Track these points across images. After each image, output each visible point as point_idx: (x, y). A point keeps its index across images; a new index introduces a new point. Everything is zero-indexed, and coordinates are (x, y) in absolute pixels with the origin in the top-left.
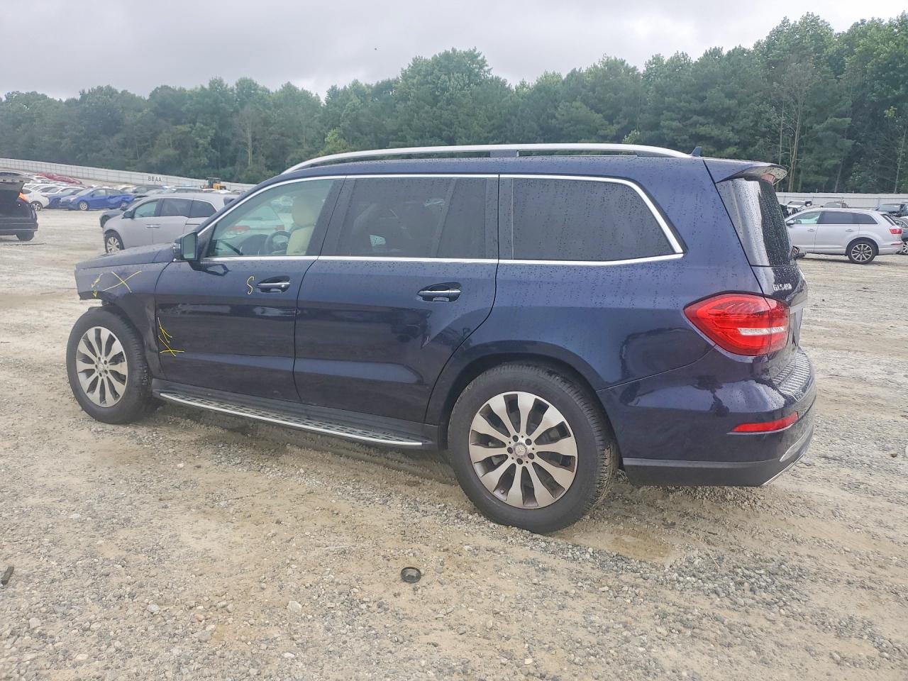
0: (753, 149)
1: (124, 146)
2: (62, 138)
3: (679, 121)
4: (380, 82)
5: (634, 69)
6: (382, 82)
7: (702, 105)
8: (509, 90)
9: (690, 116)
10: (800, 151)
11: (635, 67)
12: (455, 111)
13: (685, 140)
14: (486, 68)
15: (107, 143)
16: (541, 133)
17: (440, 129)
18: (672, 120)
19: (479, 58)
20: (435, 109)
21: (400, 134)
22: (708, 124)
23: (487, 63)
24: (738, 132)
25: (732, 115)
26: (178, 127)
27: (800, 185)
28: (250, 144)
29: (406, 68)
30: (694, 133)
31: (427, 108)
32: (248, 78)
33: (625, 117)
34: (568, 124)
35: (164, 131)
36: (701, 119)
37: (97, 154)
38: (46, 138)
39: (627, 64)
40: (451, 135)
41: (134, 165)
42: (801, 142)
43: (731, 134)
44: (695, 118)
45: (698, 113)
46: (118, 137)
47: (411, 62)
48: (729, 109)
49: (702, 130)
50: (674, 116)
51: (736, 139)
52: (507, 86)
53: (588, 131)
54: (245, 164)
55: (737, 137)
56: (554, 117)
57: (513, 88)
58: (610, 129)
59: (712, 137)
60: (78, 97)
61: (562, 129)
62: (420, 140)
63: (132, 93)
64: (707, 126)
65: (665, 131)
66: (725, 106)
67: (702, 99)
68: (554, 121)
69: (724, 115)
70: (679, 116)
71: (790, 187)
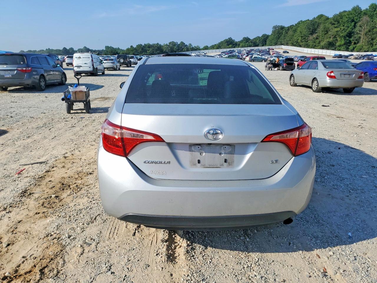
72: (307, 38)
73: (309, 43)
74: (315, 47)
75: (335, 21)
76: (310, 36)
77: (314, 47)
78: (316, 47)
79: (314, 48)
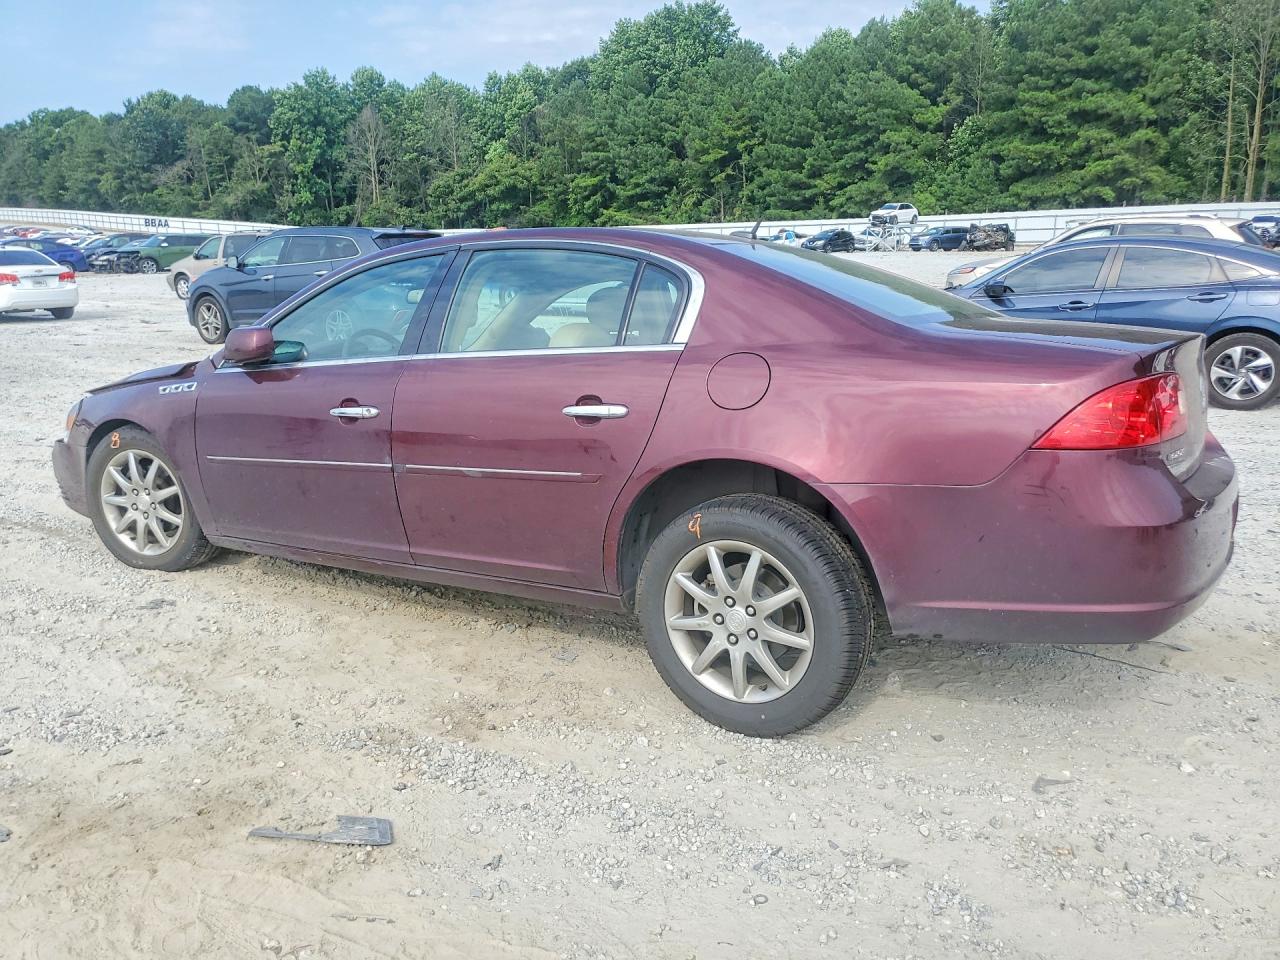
0: (1181, 130)
1: (189, 181)
2: (101, 173)
3: (1052, 89)
4: (569, 63)
5: (972, 11)
6: (573, 63)
7: (1090, 59)
8: (766, 61)
9: (1067, 80)
10: (1264, 130)
11: (973, 8)
12: (685, 98)
13: (1060, 123)
14: (731, 29)
15: (163, 178)
16: (820, 125)
17: (661, 129)
18: (1038, 89)
19: (720, 14)
20: (651, 98)
21: (598, 139)
22: (1101, 91)
23: (732, 21)
24: (1154, 103)
25: (1143, 74)
26: (266, 147)
27: (1264, 190)
28: (374, 168)
29: (606, 38)
30: (1076, 109)
31: (640, 97)
32: (368, 67)
33: (958, 92)
34: (863, 109)
35: (245, 155)
36: (1090, 84)
37: (149, 195)
38: (78, 175)
39: (960, 5)
40: (678, 138)
41: (205, 209)
42: (1265, 114)
43: (1142, 106)
44: (1079, 82)
45: (1085, 74)
46: (179, 168)
47: (614, 28)
48: (1135, 64)
49: (1089, 103)
50: (1042, 83)
51: (1150, 113)
52: (764, 54)
53: (897, 118)
54: (368, 200)
55: (1151, 111)
56: (840, 97)
57: (775, 57)
58: (932, 111)
59: (1108, 115)
60: (122, 111)
61: (853, 118)
62: (630, 147)
63: (198, 99)
64: (1099, 94)
65: (1026, 108)
66: (1130, 60)
67: (1090, 51)
68: (840, 104)
69: (1129, 75)
70: (1051, 83)
71: (1246, 194)
72: (146, 175)
73: (160, 195)
74: (196, 213)
75: (247, 119)
76: (158, 167)
77: (191, 211)
78: (202, 213)
79: (189, 215)
